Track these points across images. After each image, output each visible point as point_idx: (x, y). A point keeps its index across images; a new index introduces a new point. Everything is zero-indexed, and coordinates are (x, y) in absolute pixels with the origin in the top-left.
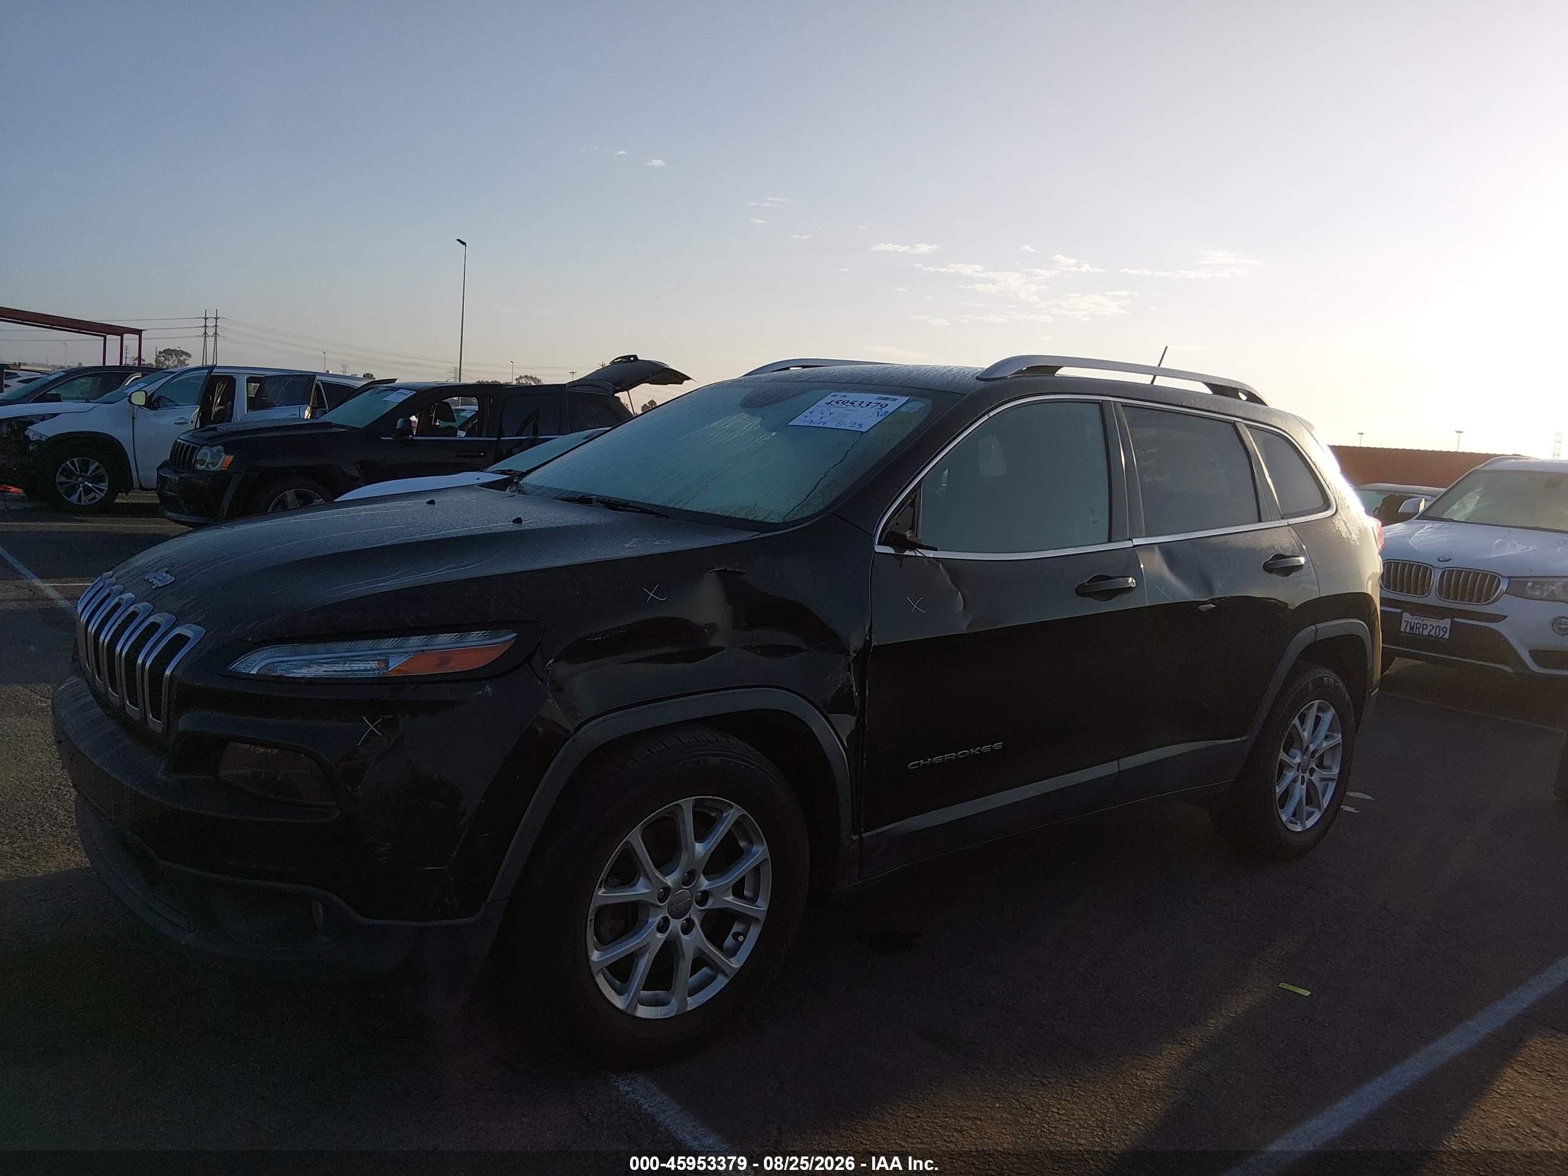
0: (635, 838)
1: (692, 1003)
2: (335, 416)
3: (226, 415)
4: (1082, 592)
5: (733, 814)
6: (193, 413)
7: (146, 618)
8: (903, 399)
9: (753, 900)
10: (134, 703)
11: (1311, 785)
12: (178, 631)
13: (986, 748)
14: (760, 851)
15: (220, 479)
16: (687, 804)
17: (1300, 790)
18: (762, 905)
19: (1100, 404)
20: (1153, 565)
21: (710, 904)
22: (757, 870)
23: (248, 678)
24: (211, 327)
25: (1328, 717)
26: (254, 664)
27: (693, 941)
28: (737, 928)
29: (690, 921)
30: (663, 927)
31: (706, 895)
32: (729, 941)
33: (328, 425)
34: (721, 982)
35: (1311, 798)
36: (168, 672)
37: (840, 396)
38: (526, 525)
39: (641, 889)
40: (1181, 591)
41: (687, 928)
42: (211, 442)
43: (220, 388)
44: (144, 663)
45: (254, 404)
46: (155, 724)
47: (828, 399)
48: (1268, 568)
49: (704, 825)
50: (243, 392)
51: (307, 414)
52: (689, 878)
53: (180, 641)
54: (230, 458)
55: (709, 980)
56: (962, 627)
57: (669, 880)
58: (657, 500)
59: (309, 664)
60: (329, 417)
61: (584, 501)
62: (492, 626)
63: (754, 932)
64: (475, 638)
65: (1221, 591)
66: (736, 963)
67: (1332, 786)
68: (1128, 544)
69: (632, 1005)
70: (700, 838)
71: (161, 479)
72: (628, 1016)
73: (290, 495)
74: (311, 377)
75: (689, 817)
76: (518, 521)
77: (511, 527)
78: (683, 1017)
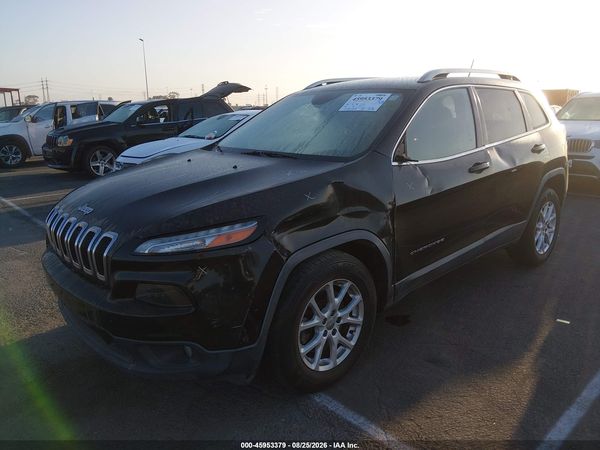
0: (312, 301)
1: (339, 361)
2: (109, 118)
3: (64, 122)
4: (471, 171)
5: (347, 285)
6: (51, 122)
7: (86, 230)
8: (389, 95)
9: (357, 317)
10: (88, 267)
11: (546, 235)
12: (104, 235)
13: (438, 242)
14: (358, 298)
15: (69, 149)
16: (331, 284)
17: (543, 237)
18: (361, 319)
19: (467, 88)
20: (494, 155)
21: (342, 322)
22: (358, 306)
23: (144, 255)
24: (45, 86)
25: (552, 207)
26: (146, 248)
27: (337, 337)
28: (351, 329)
29: (335, 330)
30: (325, 335)
31: (340, 318)
32: (349, 335)
33: (108, 122)
34: (348, 352)
35: (546, 241)
36: (105, 255)
37: (358, 95)
38: (239, 169)
39: (316, 321)
40: (505, 165)
41: (334, 333)
42: (62, 134)
43: (59, 111)
44: (91, 251)
45: (75, 116)
46: (101, 277)
47: (353, 97)
48: (533, 151)
49: (337, 290)
50: (70, 112)
51: (97, 119)
52: (333, 313)
53: (107, 240)
54: (71, 140)
55: (343, 352)
56: (429, 193)
57: (326, 315)
58: (289, 150)
59: (168, 246)
60: (106, 120)
61: (255, 154)
62: (243, 220)
63: (358, 330)
64: (238, 227)
65: (518, 164)
66: (353, 343)
67: (552, 235)
68: (484, 148)
69: (317, 367)
70: (336, 296)
71: (44, 152)
72: (316, 372)
73: (98, 153)
74: (97, 103)
75: (332, 288)
76: (235, 167)
77: (233, 171)
78: (336, 368)
